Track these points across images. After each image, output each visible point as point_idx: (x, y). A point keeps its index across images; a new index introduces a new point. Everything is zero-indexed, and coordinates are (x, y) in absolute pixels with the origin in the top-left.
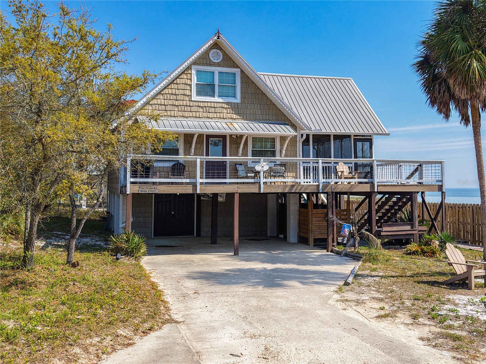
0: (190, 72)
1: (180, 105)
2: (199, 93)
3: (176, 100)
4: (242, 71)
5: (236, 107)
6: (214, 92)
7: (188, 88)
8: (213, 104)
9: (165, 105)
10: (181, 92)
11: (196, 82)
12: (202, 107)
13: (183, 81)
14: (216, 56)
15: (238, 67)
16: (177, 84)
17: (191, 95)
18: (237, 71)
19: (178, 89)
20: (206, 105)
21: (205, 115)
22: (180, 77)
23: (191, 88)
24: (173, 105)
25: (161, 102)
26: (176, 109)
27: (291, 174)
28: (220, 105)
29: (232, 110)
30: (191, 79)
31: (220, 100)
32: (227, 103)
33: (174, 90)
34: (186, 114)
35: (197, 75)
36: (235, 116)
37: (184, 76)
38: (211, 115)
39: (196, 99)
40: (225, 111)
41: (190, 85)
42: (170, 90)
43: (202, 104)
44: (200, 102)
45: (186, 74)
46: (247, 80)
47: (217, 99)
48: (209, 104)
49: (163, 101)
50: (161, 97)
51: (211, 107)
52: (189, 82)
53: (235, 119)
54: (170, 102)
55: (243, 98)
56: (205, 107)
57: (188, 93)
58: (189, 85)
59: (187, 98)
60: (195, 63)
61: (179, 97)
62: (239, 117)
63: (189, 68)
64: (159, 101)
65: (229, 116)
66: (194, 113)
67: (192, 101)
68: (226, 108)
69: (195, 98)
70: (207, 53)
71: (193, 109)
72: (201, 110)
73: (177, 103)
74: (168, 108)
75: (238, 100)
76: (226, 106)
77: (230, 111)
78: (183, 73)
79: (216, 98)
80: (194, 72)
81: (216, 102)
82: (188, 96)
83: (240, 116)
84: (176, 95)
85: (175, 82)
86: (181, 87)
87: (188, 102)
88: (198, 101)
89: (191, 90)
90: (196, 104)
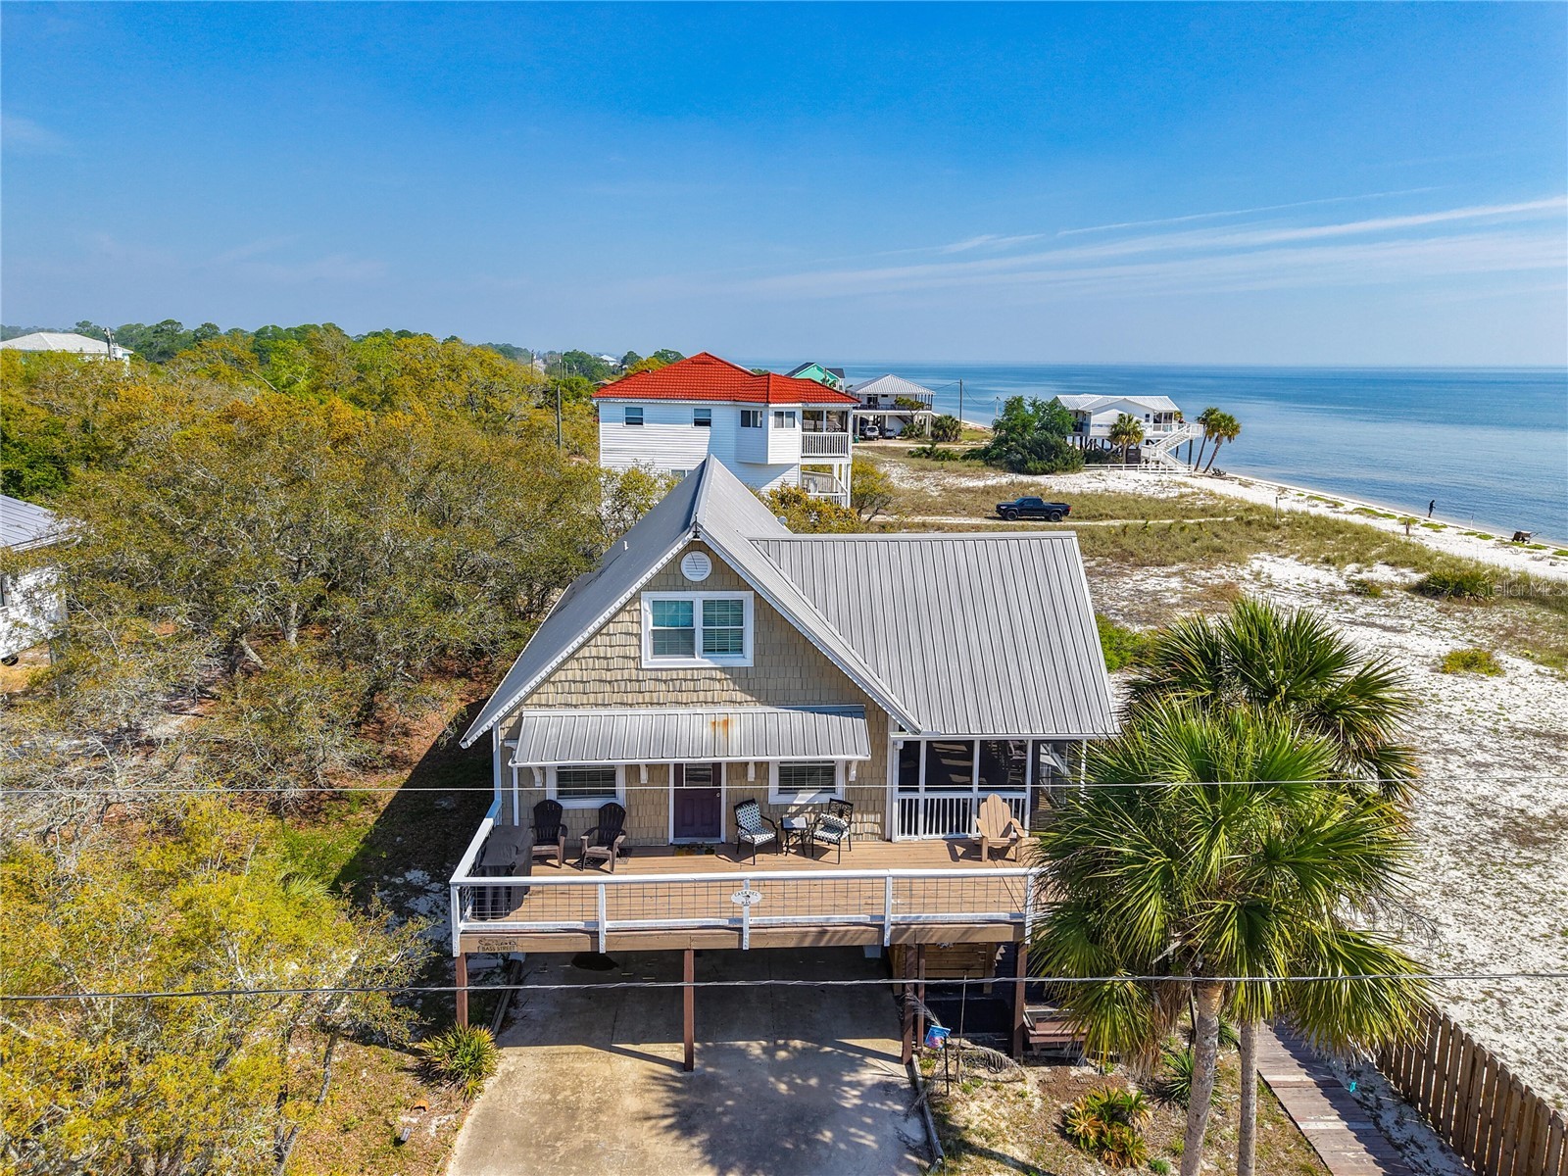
0: (637, 606)
1: (616, 681)
2: (659, 649)
3: (608, 670)
4: (757, 596)
5: (743, 676)
6: (692, 645)
7: (635, 641)
8: (689, 672)
9: (582, 682)
10: (618, 651)
11: (651, 627)
12: (665, 681)
13: (620, 627)
14: (696, 569)
15: (748, 588)
16: (608, 634)
17: (640, 657)
18: (747, 597)
19: (611, 646)
20: (675, 677)
21: (671, 697)
22: (616, 620)
23: (640, 642)
24: (600, 681)
25: (574, 675)
26: (608, 688)
27: (872, 817)
28: (708, 674)
29: (734, 684)
30: (639, 623)
31: (707, 663)
32: (723, 670)
33: (602, 649)
34: (630, 698)
35: (654, 612)
36: (739, 696)
37: (625, 616)
38: (684, 697)
39: (650, 664)
40: (717, 686)
41: (639, 636)
42: (594, 650)
43: (664, 675)
44: (662, 670)
45: (629, 612)
46: (770, 615)
47: (700, 661)
48: (681, 674)
49: (578, 672)
50: (574, 664)
51: (685, 680)
52: (635, 629)
53: (740, 703)
54: (594, 675)
55: (759, 652)
56: (672, 680)
57: (632, 652)
58: (636, 635)
59: (632, 664)
60: (647, 587)
61: (615, 663)
62: (749, 698)
63: (636, 598)
64: (570, 673)
65: (725, 696)
66: (647, 695)
67: (643, 670)
68: (720, 680)
69: (650, 660)
70: (677, 560)
71: (645, 686)
72: (663, 687)
73: (608, 676)
74: (590, 687)
75: (746, 660)
76: (719, 675)
77: (728, 685)
78: (622, 609)
79: (697, 659)
80: (646, 606)
81: (697, 669)
82: (634, 659)
83: (752, 696)
84: (605, 658)
85: (604, 631)
86: (616, 640)
87: (634, 671)
88: (657, 670)
89: (640, 646)
90: (653, 675)
